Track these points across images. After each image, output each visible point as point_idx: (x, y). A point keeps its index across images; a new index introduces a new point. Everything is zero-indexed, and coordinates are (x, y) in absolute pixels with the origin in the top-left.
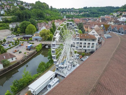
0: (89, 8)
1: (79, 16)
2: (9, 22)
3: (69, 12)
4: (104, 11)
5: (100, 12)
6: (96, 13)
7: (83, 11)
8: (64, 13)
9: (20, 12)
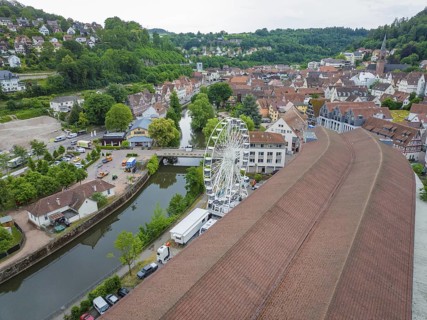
0: (273, 31)
1: (241, 59)
2: (44, 94)
3: (208, 46)
4: (320, 43)
5: (306, 47)
6: (295, 49)
7: (255, 42)
8: (195, 49)
9: (73, 62)
